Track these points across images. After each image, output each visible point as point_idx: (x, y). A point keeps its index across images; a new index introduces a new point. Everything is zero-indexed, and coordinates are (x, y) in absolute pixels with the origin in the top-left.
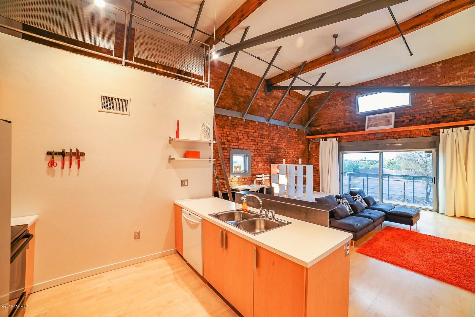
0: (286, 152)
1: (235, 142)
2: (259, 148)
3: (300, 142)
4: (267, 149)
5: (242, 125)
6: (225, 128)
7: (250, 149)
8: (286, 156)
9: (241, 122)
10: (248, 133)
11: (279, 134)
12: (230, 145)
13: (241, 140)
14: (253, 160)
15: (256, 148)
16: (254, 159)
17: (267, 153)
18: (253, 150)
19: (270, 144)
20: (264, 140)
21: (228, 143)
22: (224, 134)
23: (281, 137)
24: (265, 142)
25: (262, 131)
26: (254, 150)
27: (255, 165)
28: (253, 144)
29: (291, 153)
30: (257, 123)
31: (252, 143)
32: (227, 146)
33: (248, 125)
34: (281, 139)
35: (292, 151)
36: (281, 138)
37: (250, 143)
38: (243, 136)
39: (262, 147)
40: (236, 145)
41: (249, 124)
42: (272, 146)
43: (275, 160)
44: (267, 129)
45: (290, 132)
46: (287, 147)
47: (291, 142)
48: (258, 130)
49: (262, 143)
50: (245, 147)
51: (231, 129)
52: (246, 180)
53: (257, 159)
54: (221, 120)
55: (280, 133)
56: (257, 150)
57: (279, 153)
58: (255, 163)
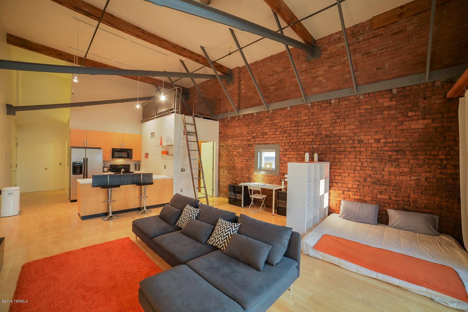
0: (354, 141)
1: (260, 138)
2: (292, 141)
3: (410, 114)
4: (307, 140)
5: (268, 117)
6: (251, 126)
7: (278, 143)
8: (355, 148)
9: (266, 115)
10: (276, 124)
11: (334, 112)
12: (255, 141)
13: (267, 134)
14: (283, 156)
15: (288, 141)
16: (285, 155)
17: (307, 146)
18: (283, 144)
19: (313, 132)
20: (301, 128)
21: (253, 140)
22: (249, 131)
23: (340, 117)
24: (302, 131)
25: (298, 116)
26: (285, 143)
27: (285, 162)
28: (283, 137)
29: (372, 141)
30: (289, 109)
31: (281, 135)
32: (252, 142)
33: (275, 116)
34: (339, 121)
35: (377, 137)
36: (338, 118)
37: (278, 136)
38: (269, 129)
39: (297, 139)
40: (261, 141)
41: (277, 114)
42: (317, 136)
43: (324, 156)
44: (306, 111)
45: (366, 101)
46: (356, 131)
47: (371, 120)
48: (290, 117)
49: (298, 133)
50: (272, 142)
51: (256, 125)
52: (273, 179)
53: (290, 154)
54: (247, 119)
55: (338, 111)
56: (289, 143)
57: (334, 144)
58: (286, 159)
